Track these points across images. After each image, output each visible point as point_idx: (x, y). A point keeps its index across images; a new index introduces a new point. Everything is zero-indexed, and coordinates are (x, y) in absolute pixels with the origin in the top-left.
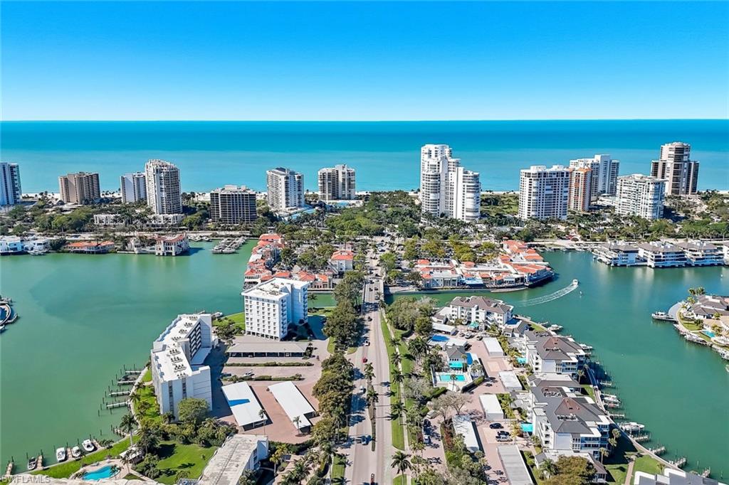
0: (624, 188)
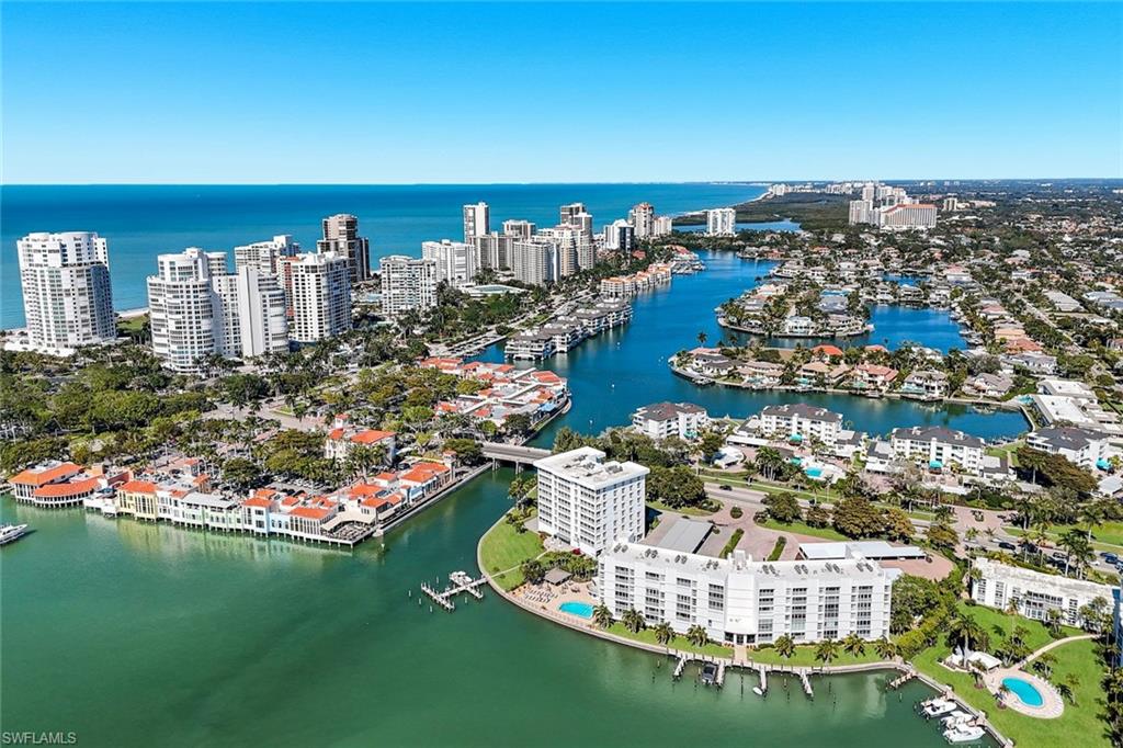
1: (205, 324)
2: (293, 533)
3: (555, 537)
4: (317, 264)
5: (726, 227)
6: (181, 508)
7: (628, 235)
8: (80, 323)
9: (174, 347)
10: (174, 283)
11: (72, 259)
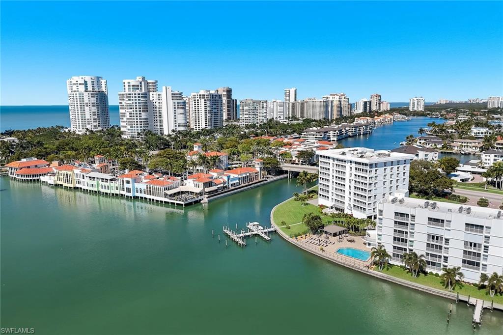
0: (245, 108)
1: (144, 115)
2: (148, 197)
3: (332, 208)
4: (205, 94)
5: (419, 107)
6: (87, 180)
7: (368, 105)
8: (92, 120)
9: (129, 127)
10: (129, 93)
11: (90, 88)
